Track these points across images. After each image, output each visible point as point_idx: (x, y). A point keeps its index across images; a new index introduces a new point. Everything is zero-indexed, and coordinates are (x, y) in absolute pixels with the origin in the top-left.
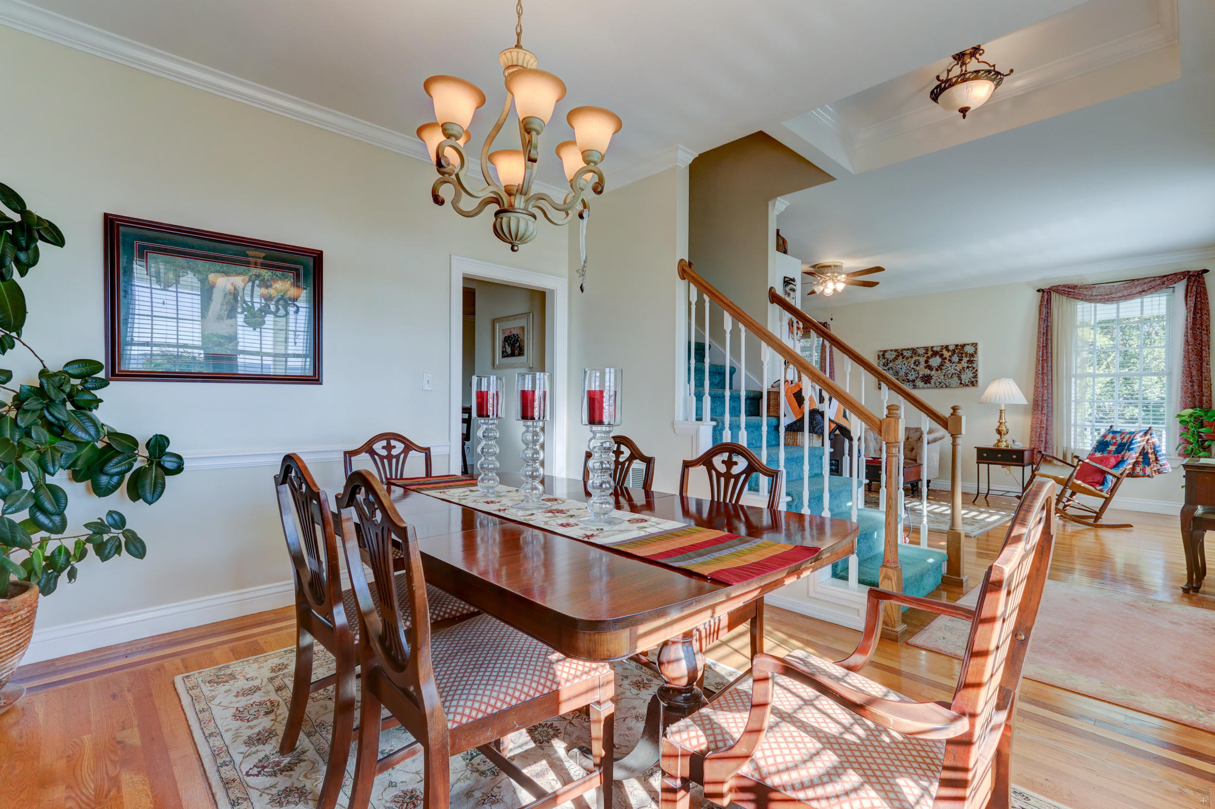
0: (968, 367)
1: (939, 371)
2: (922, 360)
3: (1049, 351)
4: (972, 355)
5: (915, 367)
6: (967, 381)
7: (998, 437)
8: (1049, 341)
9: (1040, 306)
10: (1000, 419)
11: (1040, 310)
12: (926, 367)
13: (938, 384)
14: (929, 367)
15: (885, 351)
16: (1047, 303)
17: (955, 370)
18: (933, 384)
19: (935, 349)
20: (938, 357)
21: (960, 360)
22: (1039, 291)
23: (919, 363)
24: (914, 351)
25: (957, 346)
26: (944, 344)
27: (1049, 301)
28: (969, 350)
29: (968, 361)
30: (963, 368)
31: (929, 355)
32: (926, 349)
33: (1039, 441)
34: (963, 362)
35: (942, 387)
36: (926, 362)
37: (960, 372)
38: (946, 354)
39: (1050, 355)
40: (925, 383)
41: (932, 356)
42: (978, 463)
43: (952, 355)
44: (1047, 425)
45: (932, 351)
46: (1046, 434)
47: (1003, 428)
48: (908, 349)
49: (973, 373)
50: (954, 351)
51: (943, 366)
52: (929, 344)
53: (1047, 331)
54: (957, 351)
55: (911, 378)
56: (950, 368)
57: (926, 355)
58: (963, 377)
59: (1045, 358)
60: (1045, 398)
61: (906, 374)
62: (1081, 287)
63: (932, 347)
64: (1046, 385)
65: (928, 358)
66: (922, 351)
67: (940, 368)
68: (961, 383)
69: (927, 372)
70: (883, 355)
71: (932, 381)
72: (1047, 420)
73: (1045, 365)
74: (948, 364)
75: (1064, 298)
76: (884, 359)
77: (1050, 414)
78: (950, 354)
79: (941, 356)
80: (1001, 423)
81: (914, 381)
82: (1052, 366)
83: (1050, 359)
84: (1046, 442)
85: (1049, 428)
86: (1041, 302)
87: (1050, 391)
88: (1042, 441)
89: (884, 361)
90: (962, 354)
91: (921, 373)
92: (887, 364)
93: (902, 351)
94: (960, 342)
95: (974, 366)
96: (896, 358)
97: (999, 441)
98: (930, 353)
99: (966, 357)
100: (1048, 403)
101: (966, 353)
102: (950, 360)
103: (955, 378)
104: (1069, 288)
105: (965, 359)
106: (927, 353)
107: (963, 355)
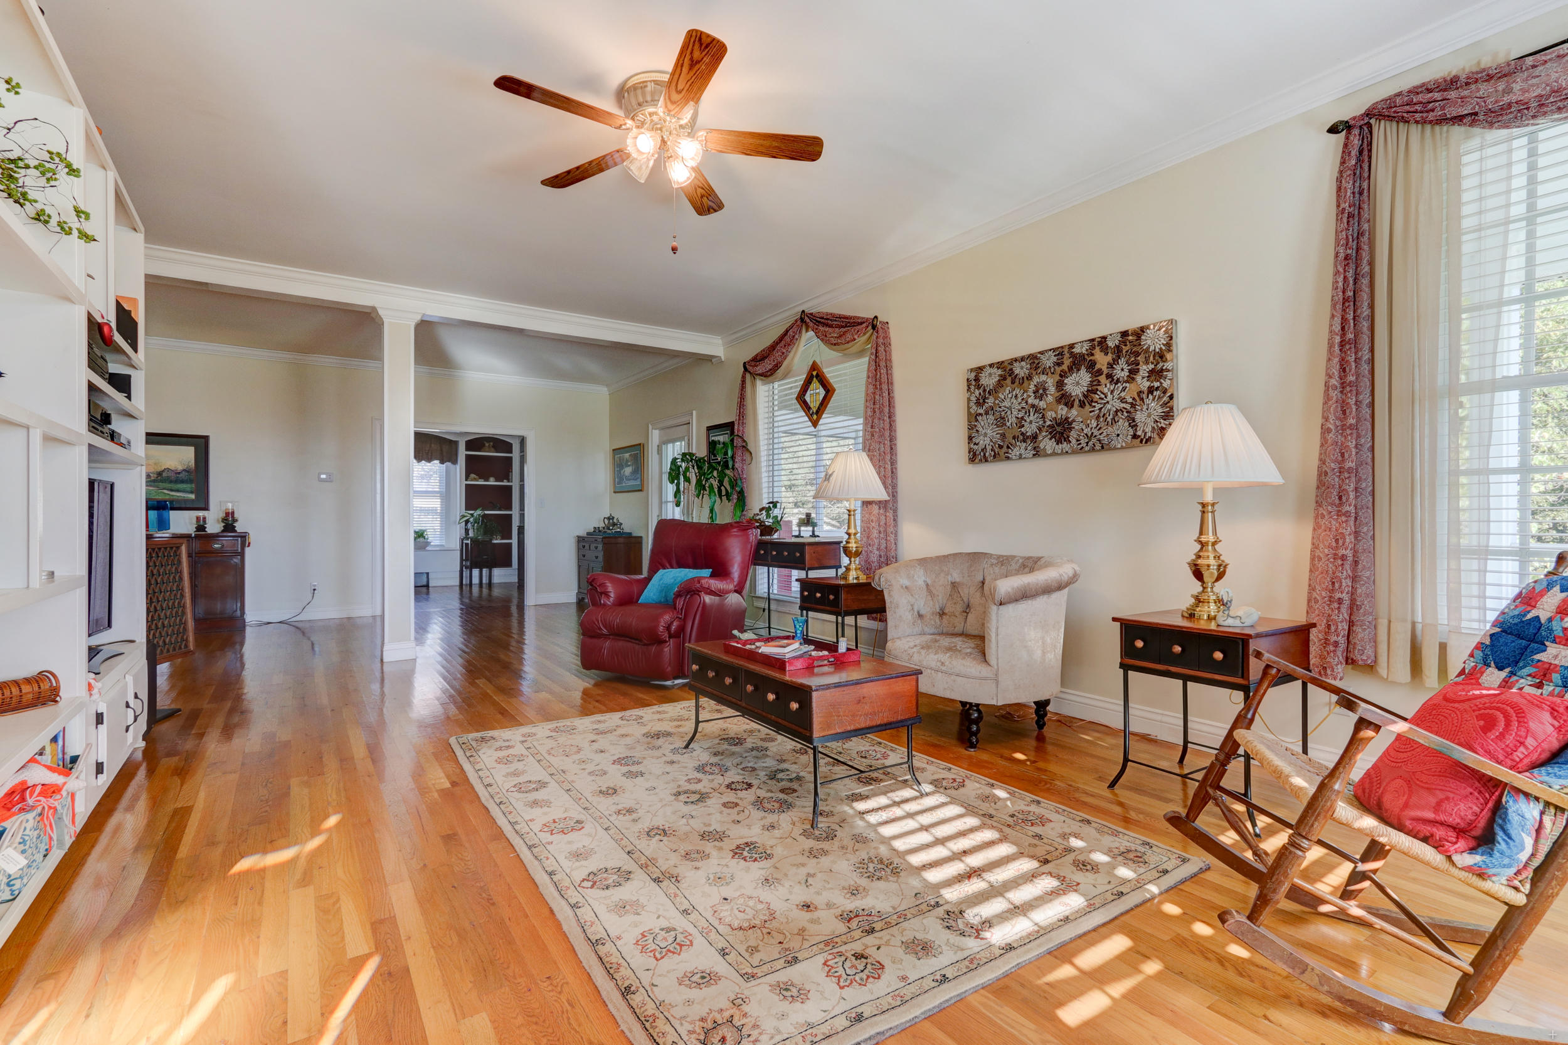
0: (1151, 390)
1: (1088, 408)
2: (1051, 382)
3: (1365, 311)
4: (1161, 356)
5: (1036, 402)
6: (1148, 430)
7: (1197, 587)
8: (1365, 282)
9: (1339, 180)
10: (1201, 533)
11: (1339, 189)
12: (1059, 400)
13: (1083, 441)
14: (1065, 399)
15: (980, 369)
16: (1360, 160)
17: (1123, 400)
18: (1074, 441)
19: (1077, 350)
20: (1083, 371)
21: (1133, 372)
22: (1333, 130)
23: (1045, 390)
24: (1033, 360)
25: (1124, 334)
26: (1097, 334)
27: (1365, 152)
28: (1153, 341)
29: (1152, 372)
30: (1140, 393)
31: (1065, 367)
32: (1059, 352)
33: (1331, 600)
34: (1138, 378)
35: (1093, 450)
36: (1060, 385)
37: (1133, 405)
38: (1102, 360)
39: (1365, 324)
40: (1058, 442)
41: (1070, 369)
42: (1125, 667)
43: (1115, 361)
44: (1355, 552)
45: (1072, 355)
46: (1354, 579)
47: (1209, 561)
48: (1022, 359)
49: (1165, 404)
50: (1118, 349)
51: (1095, 392)
52: (1062, 339)
53: (1358, 249)
54: (1125, 349)
55: (1030, 429)
56: (1112, 398)
57: (1058, 369)
58: (1140, 417)
59: (1350, 336)
60: (1349, 464)
61: (1020, 421)
62: (1472, 80)
63: (1072, 346)
64: (1352, 421)
65: (1063, 375)
66: (1049, 361)
67: (1087, 399)
68: (1135, 436)
69: (1062, 411)
70: (977, 379)
71: (1073, 434)
72: (1356, 534)
73: (1351, 358)
74: (1106, 387)
75: (1415, 130)
76: (979, 387)
77: (1365, 516)
78: (1109, 358)
79: (1091, 366)
80: (1203, 545)
81: (1035, 437)
82: (1372, 361)
83: (1365, 339)
84: (1353, 606)
85: (1364, 559)
86: (1343, 162)
87: (1366, 441)
88: (1340, 601)
89: (977, 392)
90: (1137, 354)
91: (1050, 414)
92: (985, 399)
93: (1011, 363)
94: (1132, 325)
95: (1166, 384)
96: (1000, 384)
97: (1199, 600)
98: (1067, 362)
99: (1147, 362)
100: (1359, 481)
101: (1147, 351)
102: (1109, 376)
103: (1123, 424)
104: (1429, 91)
105: (1144, 369)
106: (1059, 364)
107: (1141, 358)
